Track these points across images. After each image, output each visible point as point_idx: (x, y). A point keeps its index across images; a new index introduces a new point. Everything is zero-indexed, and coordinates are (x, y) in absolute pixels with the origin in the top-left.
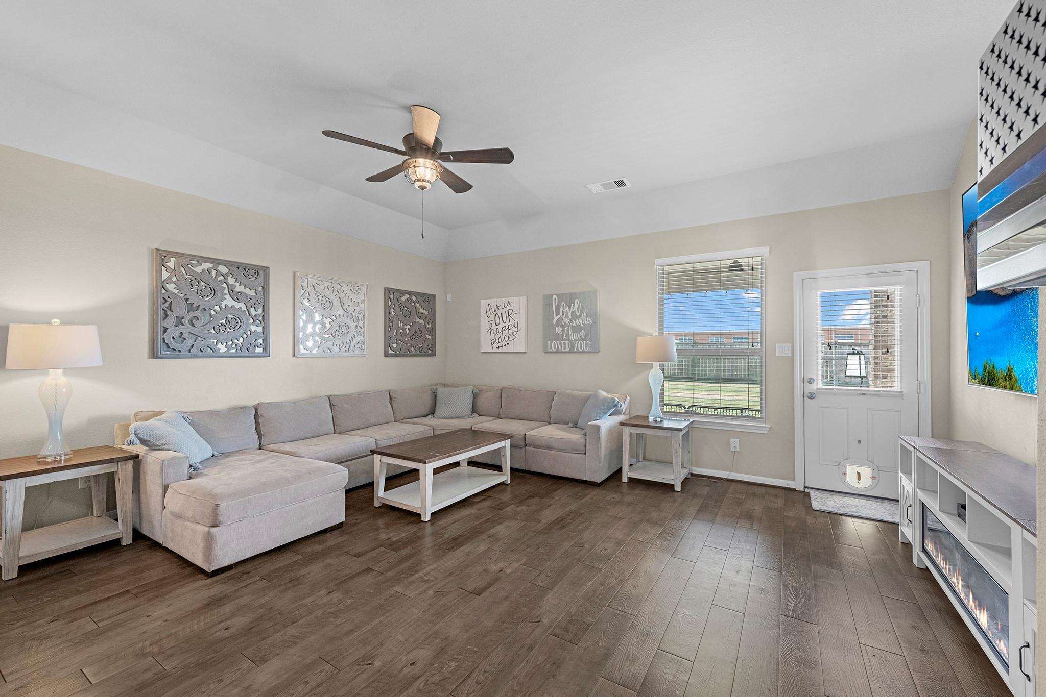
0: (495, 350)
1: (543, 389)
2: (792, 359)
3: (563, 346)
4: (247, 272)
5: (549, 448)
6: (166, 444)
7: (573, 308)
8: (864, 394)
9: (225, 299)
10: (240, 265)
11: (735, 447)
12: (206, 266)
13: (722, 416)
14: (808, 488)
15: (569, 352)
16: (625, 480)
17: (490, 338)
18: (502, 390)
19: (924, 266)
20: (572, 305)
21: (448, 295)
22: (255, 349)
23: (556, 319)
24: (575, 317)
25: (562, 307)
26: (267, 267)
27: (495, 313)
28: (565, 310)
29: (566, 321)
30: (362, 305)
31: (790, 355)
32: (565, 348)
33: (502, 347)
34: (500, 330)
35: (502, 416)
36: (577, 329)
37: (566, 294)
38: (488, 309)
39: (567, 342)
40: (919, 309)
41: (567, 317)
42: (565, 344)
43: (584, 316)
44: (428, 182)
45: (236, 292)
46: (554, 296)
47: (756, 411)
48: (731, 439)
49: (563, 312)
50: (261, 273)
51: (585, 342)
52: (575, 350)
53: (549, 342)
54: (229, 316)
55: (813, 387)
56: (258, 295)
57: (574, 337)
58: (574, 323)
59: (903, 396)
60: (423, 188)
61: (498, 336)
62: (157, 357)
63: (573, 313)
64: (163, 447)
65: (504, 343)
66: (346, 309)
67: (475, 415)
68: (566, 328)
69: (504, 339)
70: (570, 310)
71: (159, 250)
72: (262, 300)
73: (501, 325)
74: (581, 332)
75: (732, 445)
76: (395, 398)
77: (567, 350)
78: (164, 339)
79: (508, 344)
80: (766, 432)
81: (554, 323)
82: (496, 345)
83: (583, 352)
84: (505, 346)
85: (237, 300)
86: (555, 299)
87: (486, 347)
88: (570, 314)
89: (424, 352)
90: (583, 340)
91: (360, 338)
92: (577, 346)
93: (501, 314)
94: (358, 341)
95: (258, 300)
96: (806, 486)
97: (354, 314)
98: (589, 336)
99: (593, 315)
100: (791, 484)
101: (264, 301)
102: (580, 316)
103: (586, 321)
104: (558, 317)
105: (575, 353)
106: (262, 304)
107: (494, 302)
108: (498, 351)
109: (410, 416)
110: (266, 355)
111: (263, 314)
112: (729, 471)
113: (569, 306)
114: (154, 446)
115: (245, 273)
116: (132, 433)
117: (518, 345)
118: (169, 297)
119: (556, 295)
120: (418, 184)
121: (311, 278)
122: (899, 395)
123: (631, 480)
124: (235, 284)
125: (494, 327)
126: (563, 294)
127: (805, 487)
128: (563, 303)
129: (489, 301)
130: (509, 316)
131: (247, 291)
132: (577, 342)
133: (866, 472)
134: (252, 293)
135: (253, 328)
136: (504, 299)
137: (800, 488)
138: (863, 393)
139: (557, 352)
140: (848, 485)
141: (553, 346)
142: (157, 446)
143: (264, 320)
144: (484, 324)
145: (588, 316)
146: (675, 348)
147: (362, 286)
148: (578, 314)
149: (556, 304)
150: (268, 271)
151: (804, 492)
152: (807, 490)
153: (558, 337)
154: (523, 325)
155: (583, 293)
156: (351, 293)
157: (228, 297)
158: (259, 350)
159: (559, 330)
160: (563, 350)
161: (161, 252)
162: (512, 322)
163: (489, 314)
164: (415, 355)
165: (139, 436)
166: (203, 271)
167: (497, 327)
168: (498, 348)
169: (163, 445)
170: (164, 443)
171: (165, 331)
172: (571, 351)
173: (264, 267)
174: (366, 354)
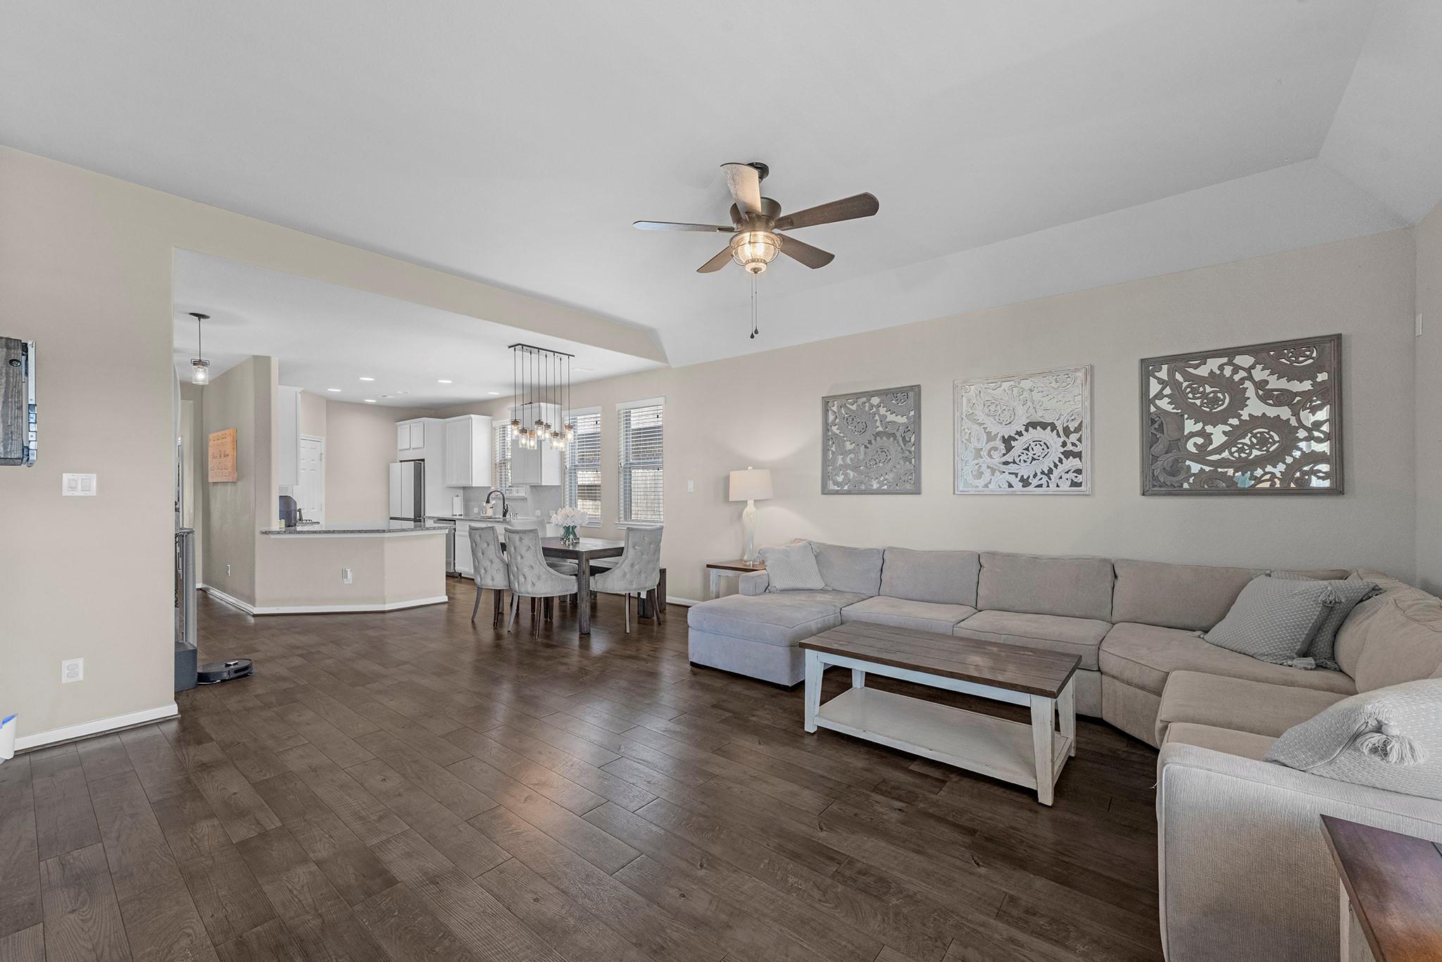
4: (896, 397)
10: (888, 391)
12: (860, 401)
22: (905, 485)
26: (916, 386)
44: (761, 262)
45: (887, 422)
50: (911, 394)
60: (756, 270)
91: (1072, 463)
94: (1068, 468)
97: (1059, 423)
120: (749, 268)
121: (978, 382)
124: (886, 413)
131: (898, 419)
134: (904, 420)
147: (1078, 370)
150: (918, 390)
158: (909, 486)
166: (858, 407)
173: (913, 386)
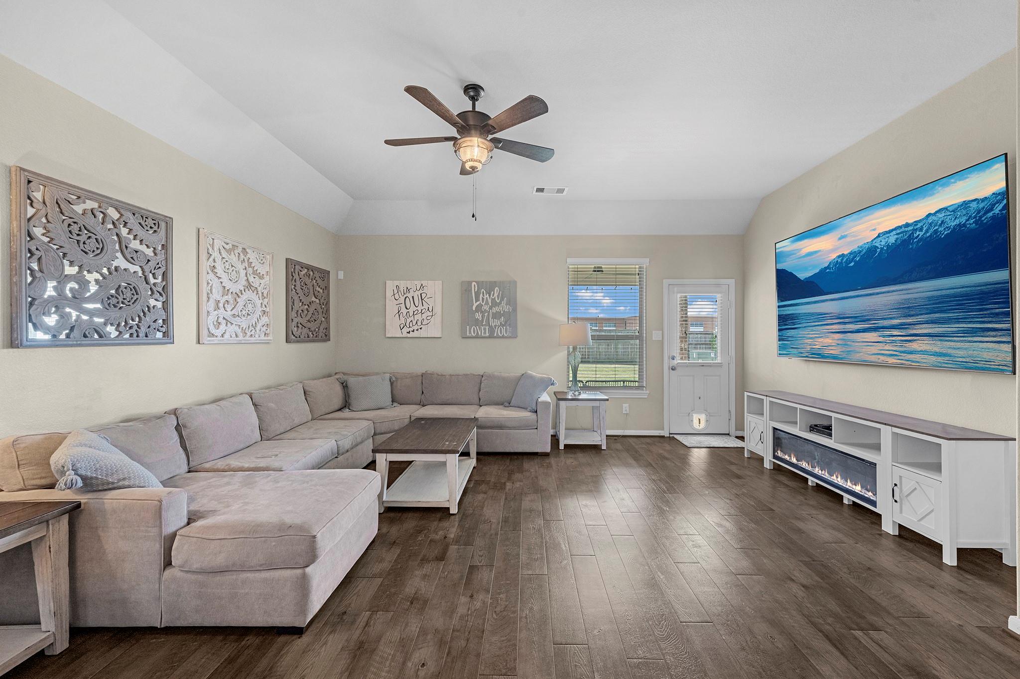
0: (405, 335)
1: (469, 373)
2: (662, 342)
3: (483, 331)
4: (145, 221)
5: (501, 427)
6: (124, 479)
7: (493, 296)
8: (703, 366)
9: (117, 258)
10: (137, 210)
11: (626, 410)
12: (91, 204)
13: (617, 387)
14: (672, 434)
15: (489, 337)
16: (562, 447)
17: (397, 322)
18: (422, 376)
19: (732, 282)
20: (492, 292)
21: (339, 272)
22: (156, 334)
23: (475, 305)
24: (494, 304)
25: (481, 295)
26: (170, 218)
27: (405, 296)
28: (485, 298)
29: (486, 308)
30: (267, 278)
31: (661, 339)
32: (485, 333)
33: (413, 331)
34: (411, 314)
35: (426, 403)
36: (496, 316)
37: (486, 282)
38: (396, 291)
39: (487, 327)
40: (730, 310)
41: (487, 303)
42: (485, 329)
43: (504, 303)
45: (132, 249)
46: (474, 283)
47: (635, 381)
48: (624, 405)
49: (483, 299)
50: (163, 225)
51: (504, 327)
52: (495, 335)
53: (468, 327)
54: (123, 284)
55: (676, 362)
56: (158, 257)
57: (494, 323)
58: (494, 310)
59: (722, 365)
61: (409, 321)
62: (21, 345)
63: (493, 300)
64: (121, 483)
65: (416, 328)
66: (252, 282)
67: (395, 404)
68: (486, 314)
69: (417, 323)
70: (490, 297)
71: (24, 170)
72: (164, 263)
73: (413, 308)
74: (501, 318)
75: (624, 409)
76: (310, 392)
77: (487, 335)
78: (30, 315)
79: (421, 329)
80: (646, 397)
81: (474, 309)
82: (405, 330)
83: (503, 337)
84: (417, 330)
85: (131, 260)
86: (475, 286)
87: (393, 330)
88: (490, 301)
89: (320, 337)
90: (503, 326)
91: (265, 320)
92: (497, 332)
93: (413, 297)
94: (263, 323)
95: (158, 264)
96: (671, 432)
97: (259, 289)
98: (508, 323)
99: (512, 302)
100: (661, 433)
101: (167, 266)
102: (500, 303)
103: (505, 307)
104: (478, 303)
105: (495, 337)
106: (163, 269)
107: (403, 285)
108: (409, 335)
109: (327, 412)
110: (169, 341)
111: (164, 283)
112: (623, 430)
113: (489, 294)
114: (103, 484)
115: (143, 223)
116: (68, 470)
117: (433, 329)
118: (37, 249)
119: (476, 282)
121: (218, 239)
122: (720, 365)
123: (566, 446)
124: (129, 236)
125: (404, 311)
126: (483, 282)
127: (670, 434)
128: (483, 290)
129: (397, 283)
130: (422, 299)
131: (143, 248)
132: (497, 327)
133: (703, 417)
134: (149, 252)
135: (152, 302)
136: (416, 282)
137: (667, 435)
138: (702, 364)
139: (477, 337)
140: (694, 429)
141: (472, 331)
142: (108, 483)
143: (165, 291)
144: (391, 307)
145: (508, 303)
146: (590, 334)
147: (268, 254)
148: (498, 301)
149: (476, 290)
150: (171, 223)
151: (670, 437)
152: (671, 435)
153: (477, 323)
154: (438, 310)
155: (503, 282)
156: (257, 263)
157: (119, 255)
158: (159, 335)
159: (478, 316)
160: (483, 335)
161: (26, 174)
162: (426, 306)
163: (397, 296)
164: (313, 341)
165: (79, 472)
166: (85, 211)
167: (408, 310)
168: (409, 333)
169: (119, 480)
170: (121, 477)
171: (31, 304)
172: (491, 336)
173: (167, 217)
174: (271, 339)
